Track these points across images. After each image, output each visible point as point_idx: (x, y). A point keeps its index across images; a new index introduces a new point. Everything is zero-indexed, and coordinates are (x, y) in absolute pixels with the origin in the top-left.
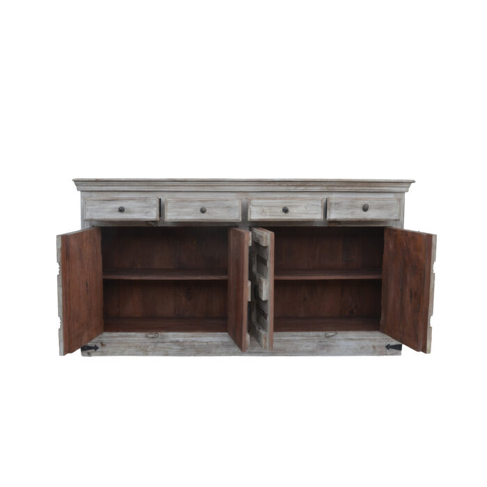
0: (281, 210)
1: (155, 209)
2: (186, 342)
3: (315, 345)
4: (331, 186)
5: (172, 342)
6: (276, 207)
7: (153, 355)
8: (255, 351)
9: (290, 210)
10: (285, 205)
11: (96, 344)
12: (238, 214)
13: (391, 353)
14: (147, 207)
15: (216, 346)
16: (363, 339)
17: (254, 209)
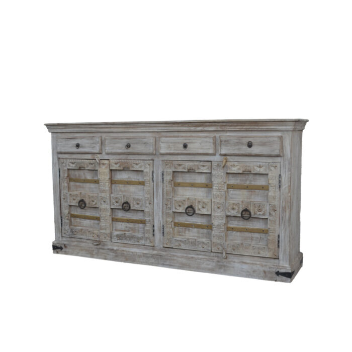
0: (182, 146)
1: (98, 145)
2: (118, 250)
4: (224, 126)
5: (108, 249)
6: (178, 143)
7: (97, 258)
8: (167, 263)
9: (189, 146)
10: (185, 141)
11: (62, 245)
12: (152, 149)
13: (280, 279)
14: (93, 143)
15: (139, 256)
16: (256, 264)
17: (162, 145)
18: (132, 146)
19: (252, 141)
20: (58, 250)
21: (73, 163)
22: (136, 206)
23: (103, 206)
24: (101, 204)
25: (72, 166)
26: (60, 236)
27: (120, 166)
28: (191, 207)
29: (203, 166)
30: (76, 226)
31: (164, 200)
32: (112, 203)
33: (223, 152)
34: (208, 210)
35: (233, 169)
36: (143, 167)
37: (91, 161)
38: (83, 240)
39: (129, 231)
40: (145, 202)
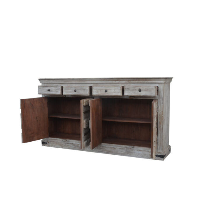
0: (104, 91)
1: (60, 90)
2: (75, 144)
3: (125, 151)
5: (71, 143)
6: (103, 89)
7: (65, 148)
9: (108, 91)
10: (106, 89)
11: (46, 142)
12: (88, 92)
13: (158, 159)
16: (146, 151)
17: (94, 91)
18: (77, 91)
19: (141, 89)
20: (44, 144)
33: (126, 94)
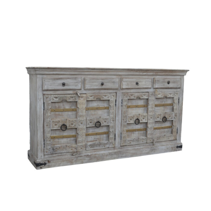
0: (135, 83)
2: (92, 155)
3: (149, 150)
4: (157, 72)
5: (85, 156)
6: (133, 82)
7: (76, 164)
8: (124, 155)
9: (140, 83)
10: (137, 81)
11: (45, 162)
12: (118, 85)
13: (178, 150)
14: (76, 82)
15: (106, 155)
16: (168, 145)
17: (124, 83)
18: (105, 84)
19: (170, 81)
20: (41, 166)
21: (56, 98)
22: (104, 123)
23: (81, 126)
24: (79, 125)
25: (56, 100)
26: (43, 155)
27: (94, 98)
28: (138, 119)
29: (145, 95)
30: (54, 145)
31: (122, 117)
32: (87, 123)
33: (156, 87)
34: (146, 120)
35: (159, 96)
36: (110, 98)
37: (72, 95)
38: (63, 154)
39: (96, 141)
40: (111, 120)
